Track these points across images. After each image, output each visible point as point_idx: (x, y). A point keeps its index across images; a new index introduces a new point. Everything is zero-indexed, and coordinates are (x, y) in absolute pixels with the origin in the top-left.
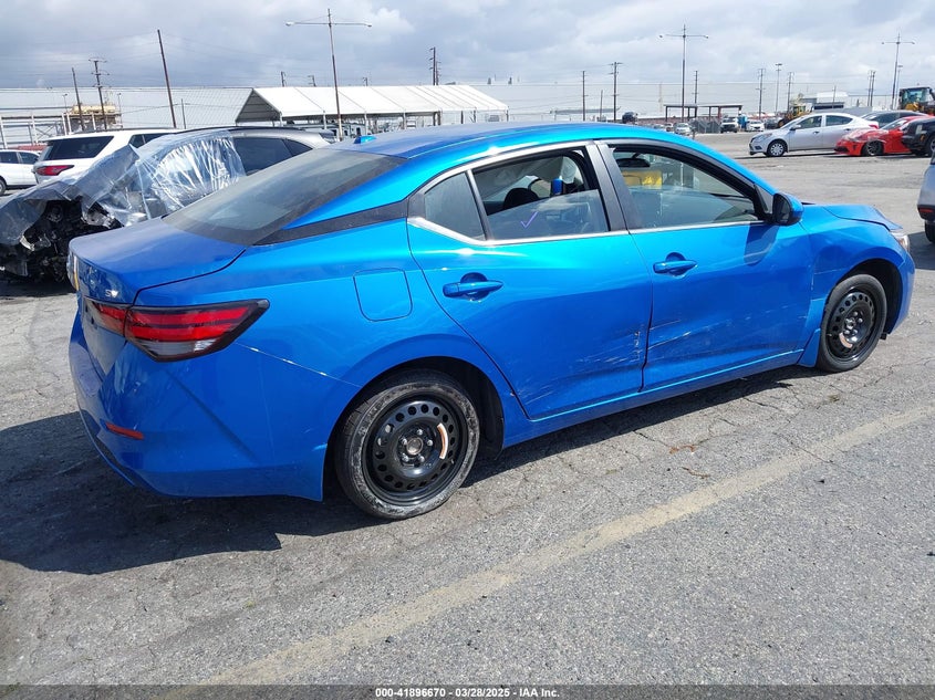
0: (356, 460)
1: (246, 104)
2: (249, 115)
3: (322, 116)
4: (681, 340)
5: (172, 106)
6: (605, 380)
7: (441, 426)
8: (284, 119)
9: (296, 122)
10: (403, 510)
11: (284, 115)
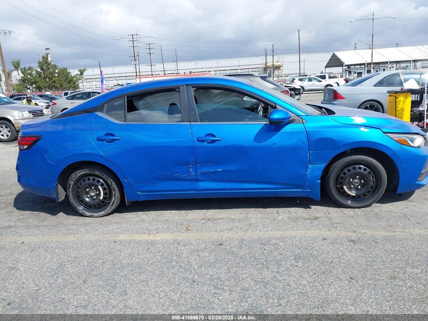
0: (69, 192)
1: (330, 59)
2: (331, 65)
3: (365, 64)
4: (216, 172)
5: (300, 61)
6: (176, 183)
7: (100, 187)
8: (345, 66)
9: (351, 67)
10: (88, 214)
11: (346, 64)
